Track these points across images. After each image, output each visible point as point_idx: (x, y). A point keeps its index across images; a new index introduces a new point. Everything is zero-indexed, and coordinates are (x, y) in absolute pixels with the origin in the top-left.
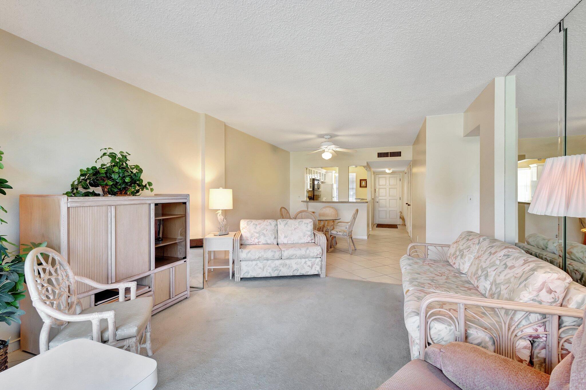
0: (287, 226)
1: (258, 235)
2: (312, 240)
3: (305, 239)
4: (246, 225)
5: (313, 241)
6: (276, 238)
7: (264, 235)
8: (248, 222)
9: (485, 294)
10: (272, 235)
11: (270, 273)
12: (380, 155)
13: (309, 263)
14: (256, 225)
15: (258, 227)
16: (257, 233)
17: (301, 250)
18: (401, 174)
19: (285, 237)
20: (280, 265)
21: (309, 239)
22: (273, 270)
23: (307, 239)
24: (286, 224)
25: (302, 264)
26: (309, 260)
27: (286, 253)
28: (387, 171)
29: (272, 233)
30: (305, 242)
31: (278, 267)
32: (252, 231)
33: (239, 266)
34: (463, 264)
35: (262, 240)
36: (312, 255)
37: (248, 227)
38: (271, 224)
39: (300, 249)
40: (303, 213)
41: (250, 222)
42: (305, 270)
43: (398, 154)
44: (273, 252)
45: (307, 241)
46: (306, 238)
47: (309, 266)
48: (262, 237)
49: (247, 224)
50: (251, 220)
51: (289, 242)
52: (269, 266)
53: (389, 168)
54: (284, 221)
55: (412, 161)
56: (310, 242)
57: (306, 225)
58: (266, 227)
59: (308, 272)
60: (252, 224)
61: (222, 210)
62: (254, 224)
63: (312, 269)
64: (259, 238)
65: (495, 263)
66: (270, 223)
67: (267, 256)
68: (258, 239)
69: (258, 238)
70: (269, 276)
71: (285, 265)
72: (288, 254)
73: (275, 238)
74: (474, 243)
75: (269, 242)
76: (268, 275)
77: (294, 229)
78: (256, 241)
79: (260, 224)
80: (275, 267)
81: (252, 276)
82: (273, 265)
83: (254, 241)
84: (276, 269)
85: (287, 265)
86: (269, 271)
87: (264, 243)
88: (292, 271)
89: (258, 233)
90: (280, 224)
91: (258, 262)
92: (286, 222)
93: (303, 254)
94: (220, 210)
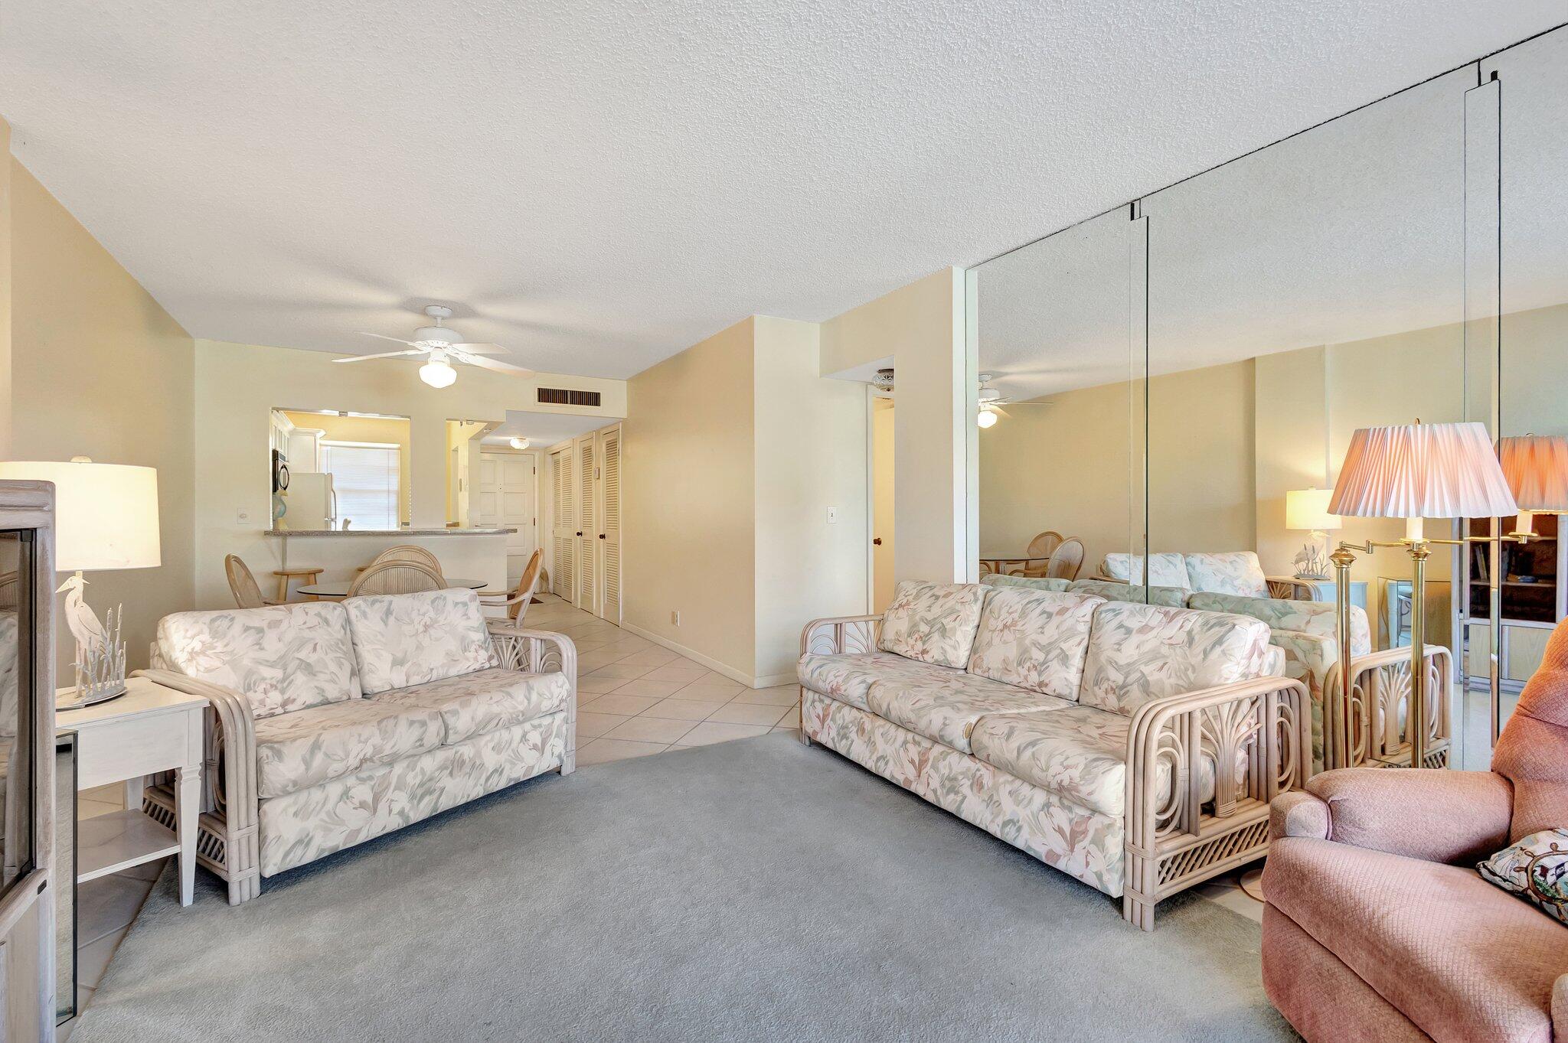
0: (392, 619)
1: (278, 674)
2: (490, 658)
3: (469, 661)
4: (206, 637)
5: (495, 663)
6: (356, 672)
7: (308, 668)
8: (213, 621)
9: (1071, 693)
10: (340, 666)
11: (401, 813)
12: (546, 395)
13: (535, 737)
14: (260, 630)
15: (271, 636)
16: (272, 665)
17: (512, 697)
18: (537, 454)
19: (397, 662)
20: (442, 768)
21: (483, 655)
22: (413, 797)
23: (476, 659)
24: (388, 612)
25: (514, 745)
26: (535, 727)
27: (463, 720)
28: (516, 443)
29: (339, 655)
30: (471, 669)
31: (430, 780)
32: (246, 662)
33: (255, 828)
34: (955, 648)
35: (303, 691)
36: (546, 705)
37: (220, 646)
38: (327, 621)
39: (509, 694)
40: (393, 571)
41: (226, 623)
42: (523, 764)
43: (593, 399)
44: (416, 725)
45: (477, 666)
46: (471, 655)
47: (535, 747)
48: (300, 678)
49: (215, 634)
50: (225, 612)
51: (415, 680)
52: (397, 788)
53: (523, 434)
54: (377, 605)
55: (624, 421)
56: (487, 665)
57: (461, 609)
58: (307, 634)
59: (533, 767)
60: (237, 628)
61: (87, 574)
62: (247, 629)
63: (543, 754)
64: (285, 685)
65: (1076, 630)
66: (319, 615)
67: (395, 750)
68: (283, 692)
69: (279, 686)
70: (401, 827)
71: (455, 766)
72: (473, 718)
73: (353, 674)
74: (962, 600)
75: (332, 693)
76: (395, 823)
77: (421, 629)
78: (275, 698)
79: (274, 624)
80: (421, 785)
81: (323, 850)
82: (413, 779)
83: (262, 703)
84: (427, 788)
85: (463, 762)
86: (396, 808)
87: (310, 701)
88: (483, 780)
89: (281, 662)
90: (364, 615)
91: (351, 781)
92: (386, 604)
93: (521, 708)
94: (72, 573)
